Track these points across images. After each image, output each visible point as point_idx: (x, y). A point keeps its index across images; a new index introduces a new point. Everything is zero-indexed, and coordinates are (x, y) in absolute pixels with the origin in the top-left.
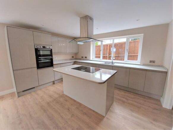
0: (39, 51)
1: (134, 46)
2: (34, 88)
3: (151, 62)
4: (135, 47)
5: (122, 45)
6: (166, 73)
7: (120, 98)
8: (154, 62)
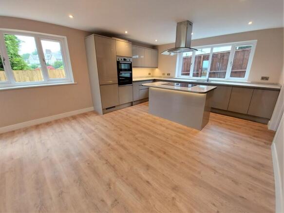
0: (121, 65)
1: (242, 57)
2: (114, 107)
3: (263, 78)
4: (243, 59)
5: (223, 56)
6: (279, 90)
7: (216, 120)
8: (267, 79)
